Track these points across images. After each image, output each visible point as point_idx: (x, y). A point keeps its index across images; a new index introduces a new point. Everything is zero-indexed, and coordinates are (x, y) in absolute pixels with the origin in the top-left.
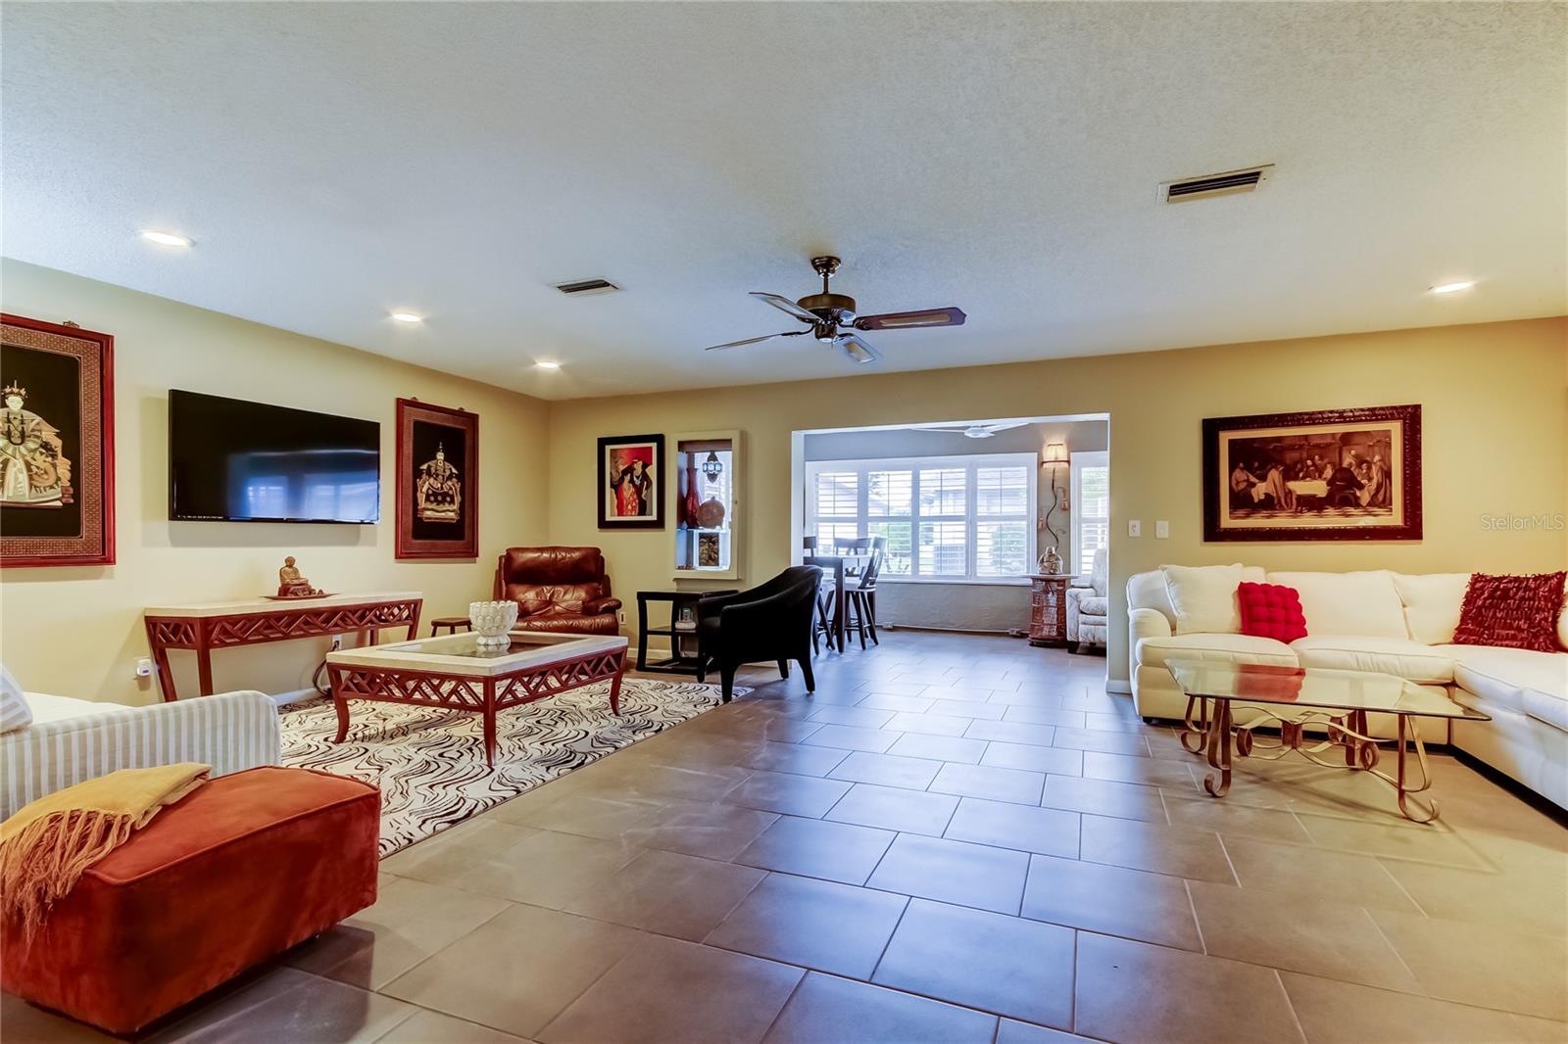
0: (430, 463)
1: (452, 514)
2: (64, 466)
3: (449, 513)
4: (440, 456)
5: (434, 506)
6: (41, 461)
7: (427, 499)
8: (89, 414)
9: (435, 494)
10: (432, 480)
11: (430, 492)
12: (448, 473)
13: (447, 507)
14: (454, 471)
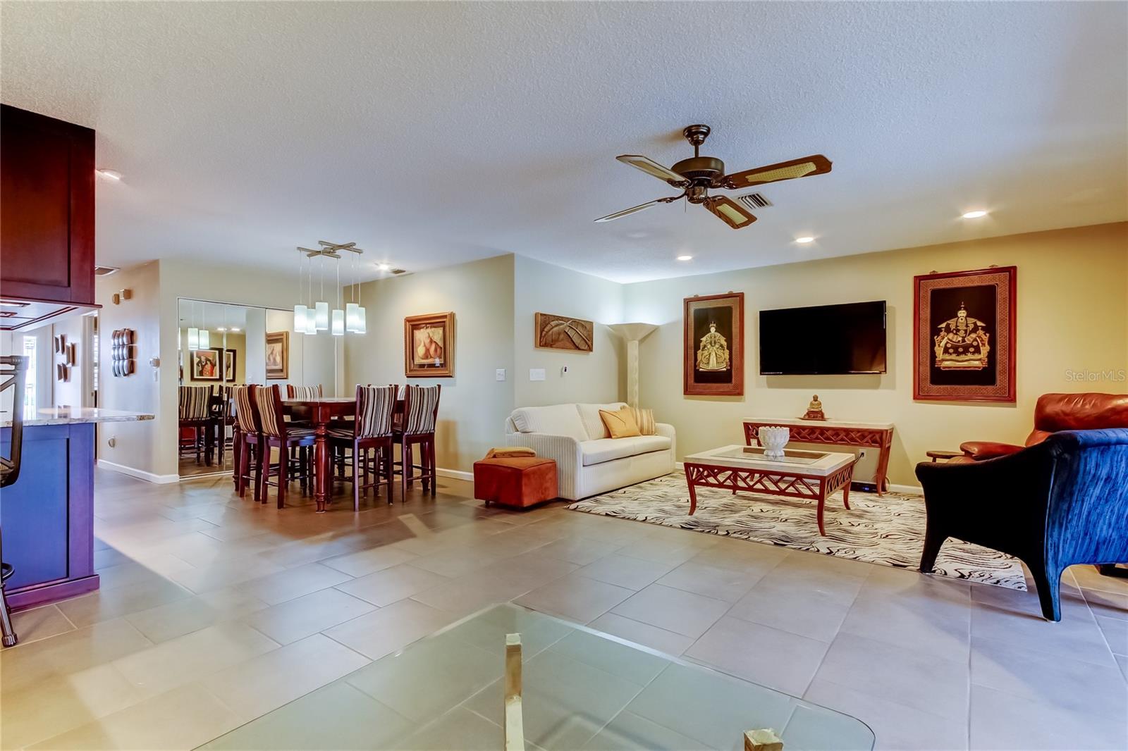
0: (949, 322)
1: (977, 363)
2: (727, 352)
3: (975, 362)
4: (962, 314)
5: (954, 357)
6: (720, 352)
7: (946, 351)
8: (735, 330)
9: (956, 349)
10: (951, 336)
11: (949, 345)
12: (971, 326)
13: (970, 356)
14: (979, 323)
